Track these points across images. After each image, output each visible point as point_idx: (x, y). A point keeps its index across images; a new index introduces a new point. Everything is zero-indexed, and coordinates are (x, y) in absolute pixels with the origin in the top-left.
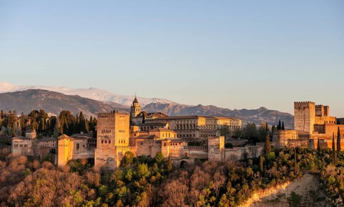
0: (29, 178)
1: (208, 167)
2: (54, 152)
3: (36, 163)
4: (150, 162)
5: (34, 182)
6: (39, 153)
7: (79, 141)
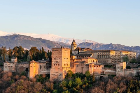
0: (13, 85)
1: (116, 80)
2: (27, 70)
3: (17, 77)
4: (82, 76)
5: (16, 87)
6: (19, 71)
7: (41, 64)
